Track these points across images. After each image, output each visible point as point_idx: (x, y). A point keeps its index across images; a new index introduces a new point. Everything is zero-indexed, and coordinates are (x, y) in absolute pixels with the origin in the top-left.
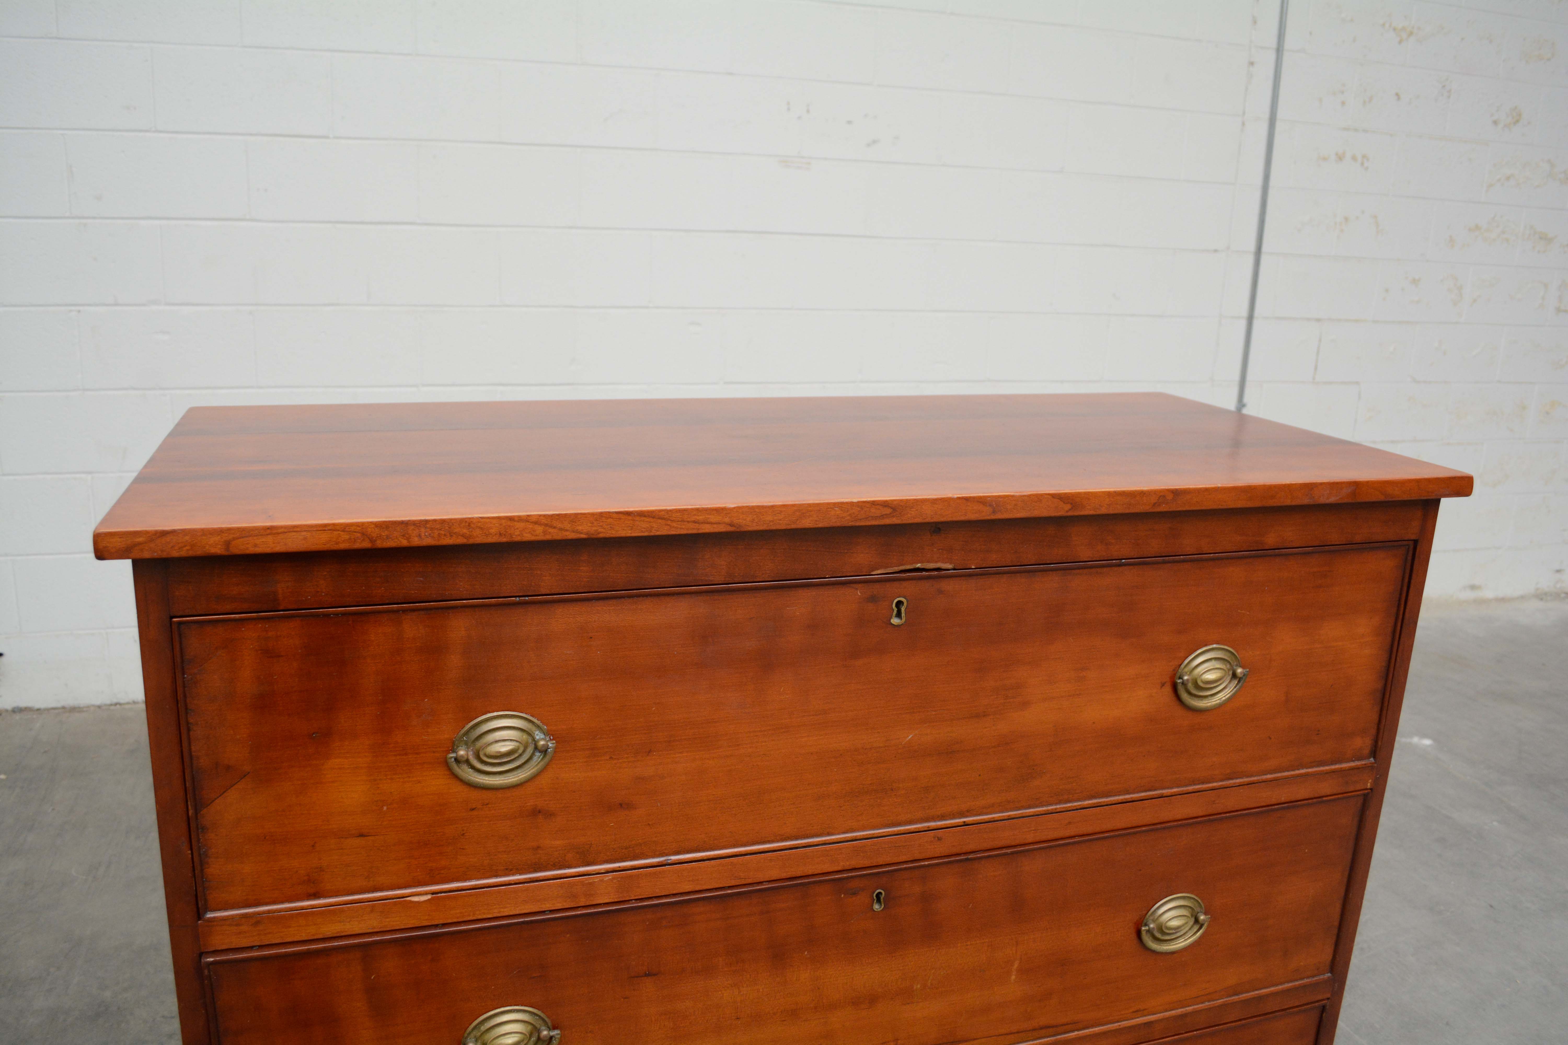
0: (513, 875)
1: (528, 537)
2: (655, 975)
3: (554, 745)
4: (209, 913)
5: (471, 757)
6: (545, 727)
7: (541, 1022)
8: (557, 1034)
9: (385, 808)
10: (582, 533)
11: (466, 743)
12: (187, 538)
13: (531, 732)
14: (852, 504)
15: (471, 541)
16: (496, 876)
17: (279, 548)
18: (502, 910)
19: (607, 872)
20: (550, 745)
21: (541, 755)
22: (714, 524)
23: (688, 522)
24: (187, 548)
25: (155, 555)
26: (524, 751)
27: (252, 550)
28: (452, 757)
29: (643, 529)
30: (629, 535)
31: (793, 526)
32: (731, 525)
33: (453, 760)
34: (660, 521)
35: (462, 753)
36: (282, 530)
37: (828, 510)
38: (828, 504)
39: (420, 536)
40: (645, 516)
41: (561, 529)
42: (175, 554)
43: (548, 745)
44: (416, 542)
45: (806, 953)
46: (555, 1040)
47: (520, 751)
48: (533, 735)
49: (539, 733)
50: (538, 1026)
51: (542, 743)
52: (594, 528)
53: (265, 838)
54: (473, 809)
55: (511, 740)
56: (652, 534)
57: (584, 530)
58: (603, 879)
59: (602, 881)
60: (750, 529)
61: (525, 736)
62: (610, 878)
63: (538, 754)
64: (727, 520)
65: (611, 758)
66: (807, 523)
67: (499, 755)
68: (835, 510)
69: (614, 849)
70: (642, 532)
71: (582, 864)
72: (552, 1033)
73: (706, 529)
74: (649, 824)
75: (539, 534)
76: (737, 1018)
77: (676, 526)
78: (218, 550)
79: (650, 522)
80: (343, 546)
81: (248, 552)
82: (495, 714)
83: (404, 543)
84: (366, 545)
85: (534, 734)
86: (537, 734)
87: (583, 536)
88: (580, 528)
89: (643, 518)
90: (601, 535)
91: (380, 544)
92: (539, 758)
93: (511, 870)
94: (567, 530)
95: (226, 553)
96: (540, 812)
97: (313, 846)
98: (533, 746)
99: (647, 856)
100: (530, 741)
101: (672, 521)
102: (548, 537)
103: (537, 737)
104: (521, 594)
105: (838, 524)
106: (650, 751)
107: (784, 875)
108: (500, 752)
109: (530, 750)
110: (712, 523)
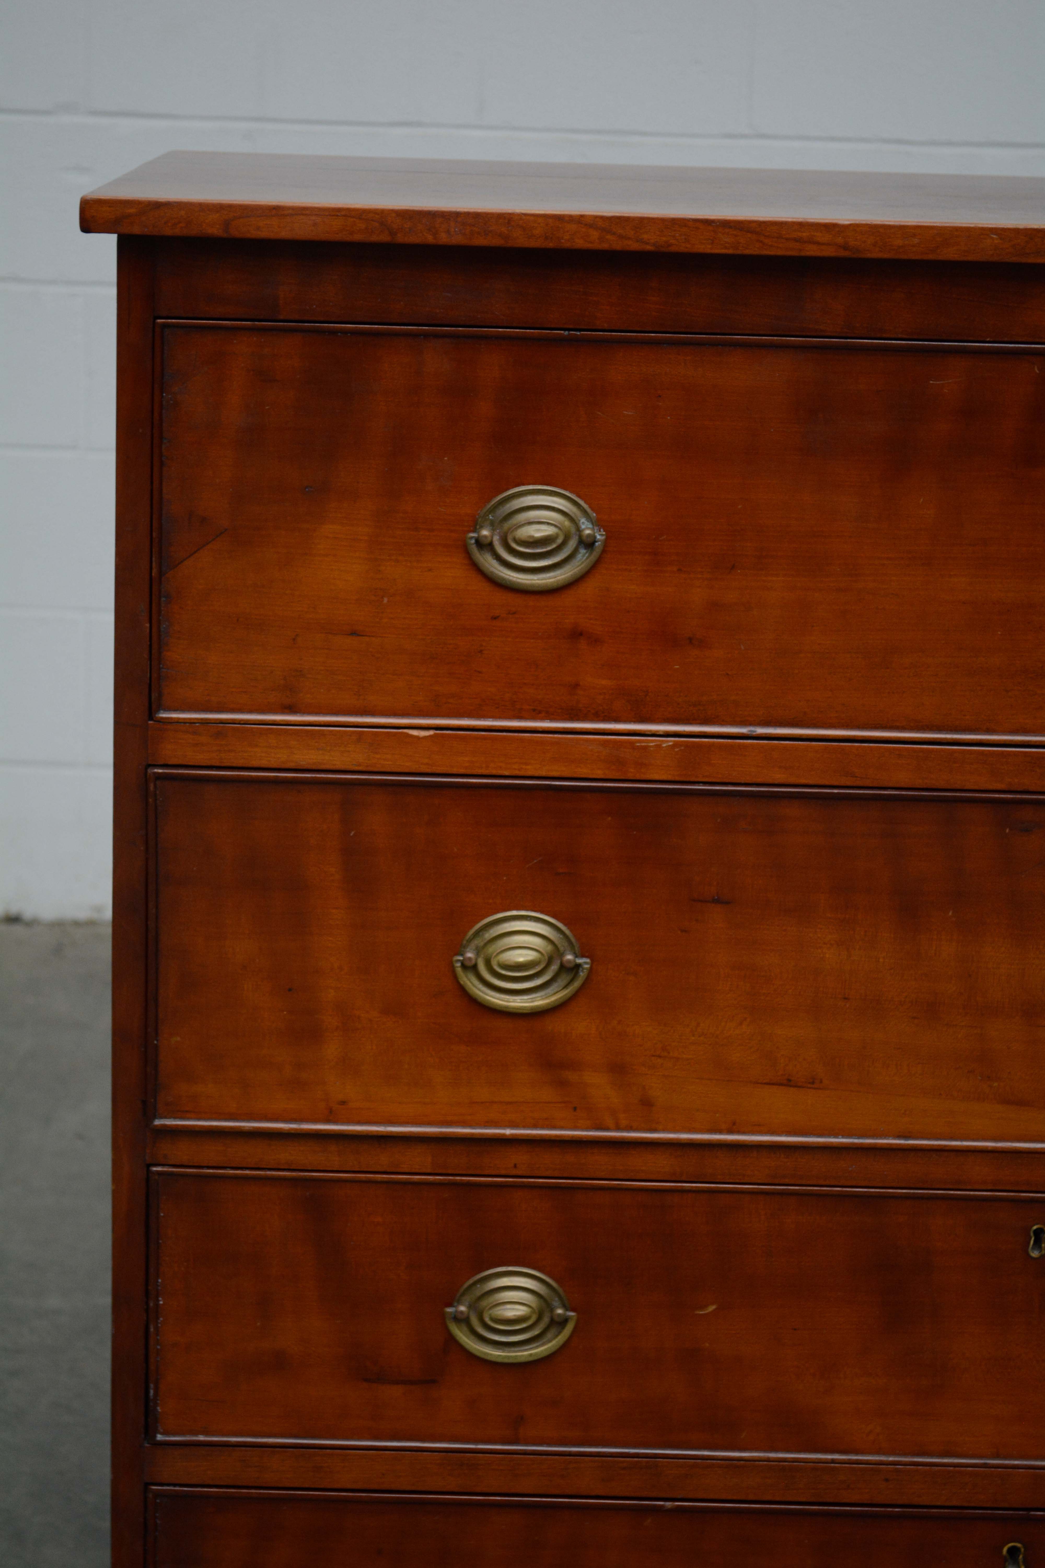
0: (542, 719)
1: (580, 243)
2: (727, 903)
3: (604, 537)
4: (162, 711)
5: (496, 542)
6: (595, 515)
7: (566, 944)
8: (586, 963)
9: (385, 600)
10: (647, 244)
11: (492, 524)
12: (183, 213)
13: (575, 518)
14: (1017, 231)
15: (510, 244)
16: (520, 718)
17: (285, 234)
18: (524, 767)
19: (667, 735)
20: (598, 537)
21: (587, 552)
22: (823, 244)
23: (787, 239)
24: (183, 225)
25: (146, 231)
26: (564, 543)
27: (254, 234)
28: (472, 538)
29: (727, 245)
30: (709, 251)
31: (931, 257)
32: (845, 247)
33: (473, 541)
34: (749, 235)
35: (485, 532)
36: (290, 211)
37: (982, 236)
38: (983, 229)
39: (448, 232)
40: (730, 227)
41: (621, 237)
42: (168, 232)
43: (595, 537)
44: (444, 239)
45: (950, 914)
46: (582, 971)
47: (559, 541)
48: (577, 522)
49: (586, 523)
50: (562, 949)
51: (588, 532)
52: (664, 239)
53: (238, 620)
54: (495, 618)
55: (548, 524)
56: (739, 252)
57: (651, 241)
58: (661, 745)
59: (659, 746)
60: (869, 255)
61: (567, 523)
62: (671, 744)
63: (582, 551)
64: (840, 240)
65: (679, 570)
66: (950, 254)
67: (531, 540)
68: (993, 238)
69: (678, 704)
70: (726, 248)
71: (634, 720)
72: (579, 961)
73: (811, 251)
74: (728, 674)
75: (593, 241)
76: (845, 998)
77: (770, 243)
78: (216, 231)
79: (736, 236)
80: (358, 237)
81: (249, 236)
82: (531, 487)
83: (430, 239)
84: (384, 238)
85: (580, 521)
86: (583, 523)
87: (649, 248)
88: (645, 236)
89: (727, 230)
90: (673, 249)
91: (400, 238)
92: (583, 556)
93: (540, 712)
94: (629, 238)
95: (225, 235)
96: (581, 634)
97: (294, 639)
98: (577, 537)
99: (723, 721)
100: (573, 530)
101: (765, 236)
102: (605, 246)
103: (583, 527)
104: (571, 327)
105: (995, 259)
106: (733, 567)
107: (919, 783)
108: (533, 537)
109: (572, 544)
110: (818, 243)
